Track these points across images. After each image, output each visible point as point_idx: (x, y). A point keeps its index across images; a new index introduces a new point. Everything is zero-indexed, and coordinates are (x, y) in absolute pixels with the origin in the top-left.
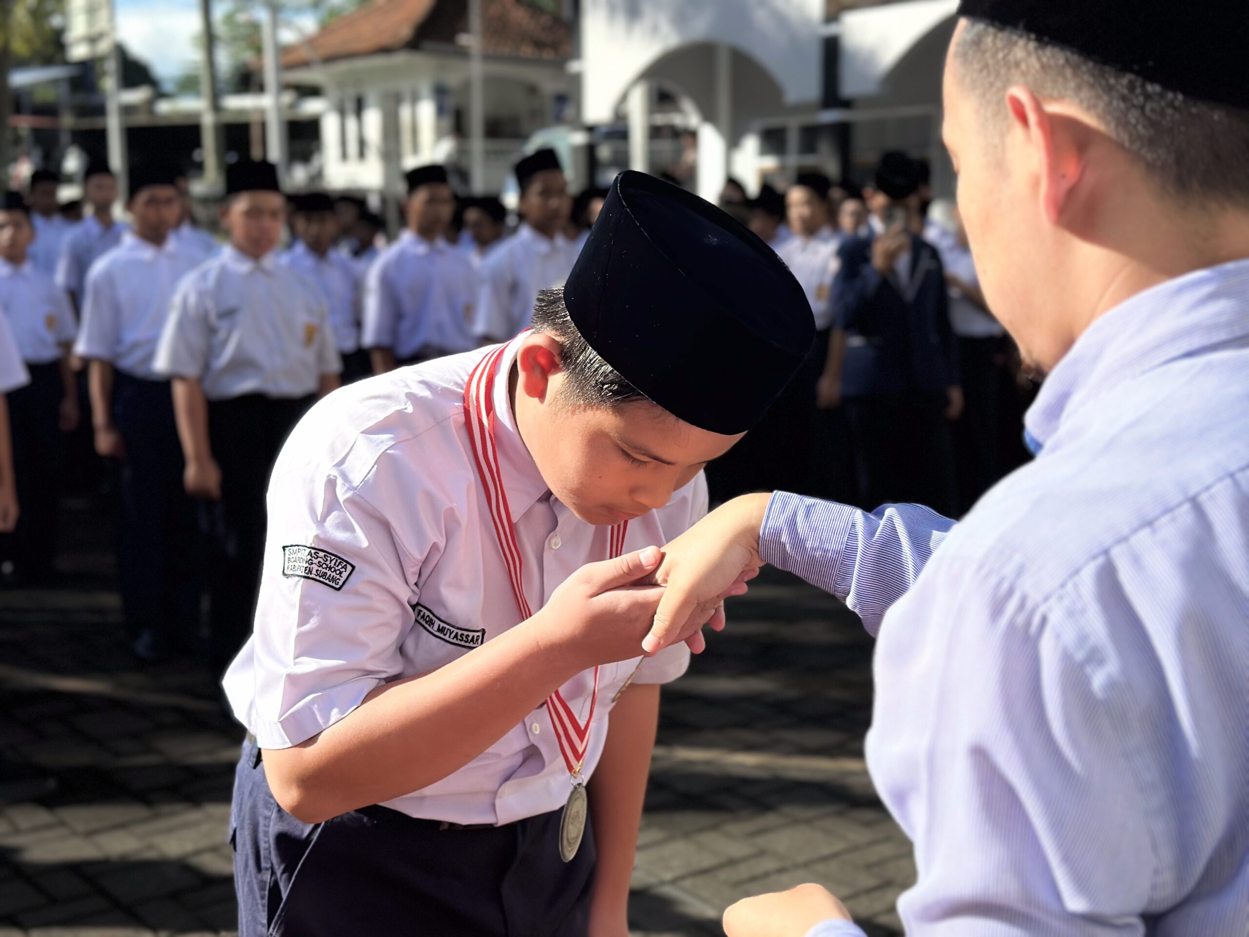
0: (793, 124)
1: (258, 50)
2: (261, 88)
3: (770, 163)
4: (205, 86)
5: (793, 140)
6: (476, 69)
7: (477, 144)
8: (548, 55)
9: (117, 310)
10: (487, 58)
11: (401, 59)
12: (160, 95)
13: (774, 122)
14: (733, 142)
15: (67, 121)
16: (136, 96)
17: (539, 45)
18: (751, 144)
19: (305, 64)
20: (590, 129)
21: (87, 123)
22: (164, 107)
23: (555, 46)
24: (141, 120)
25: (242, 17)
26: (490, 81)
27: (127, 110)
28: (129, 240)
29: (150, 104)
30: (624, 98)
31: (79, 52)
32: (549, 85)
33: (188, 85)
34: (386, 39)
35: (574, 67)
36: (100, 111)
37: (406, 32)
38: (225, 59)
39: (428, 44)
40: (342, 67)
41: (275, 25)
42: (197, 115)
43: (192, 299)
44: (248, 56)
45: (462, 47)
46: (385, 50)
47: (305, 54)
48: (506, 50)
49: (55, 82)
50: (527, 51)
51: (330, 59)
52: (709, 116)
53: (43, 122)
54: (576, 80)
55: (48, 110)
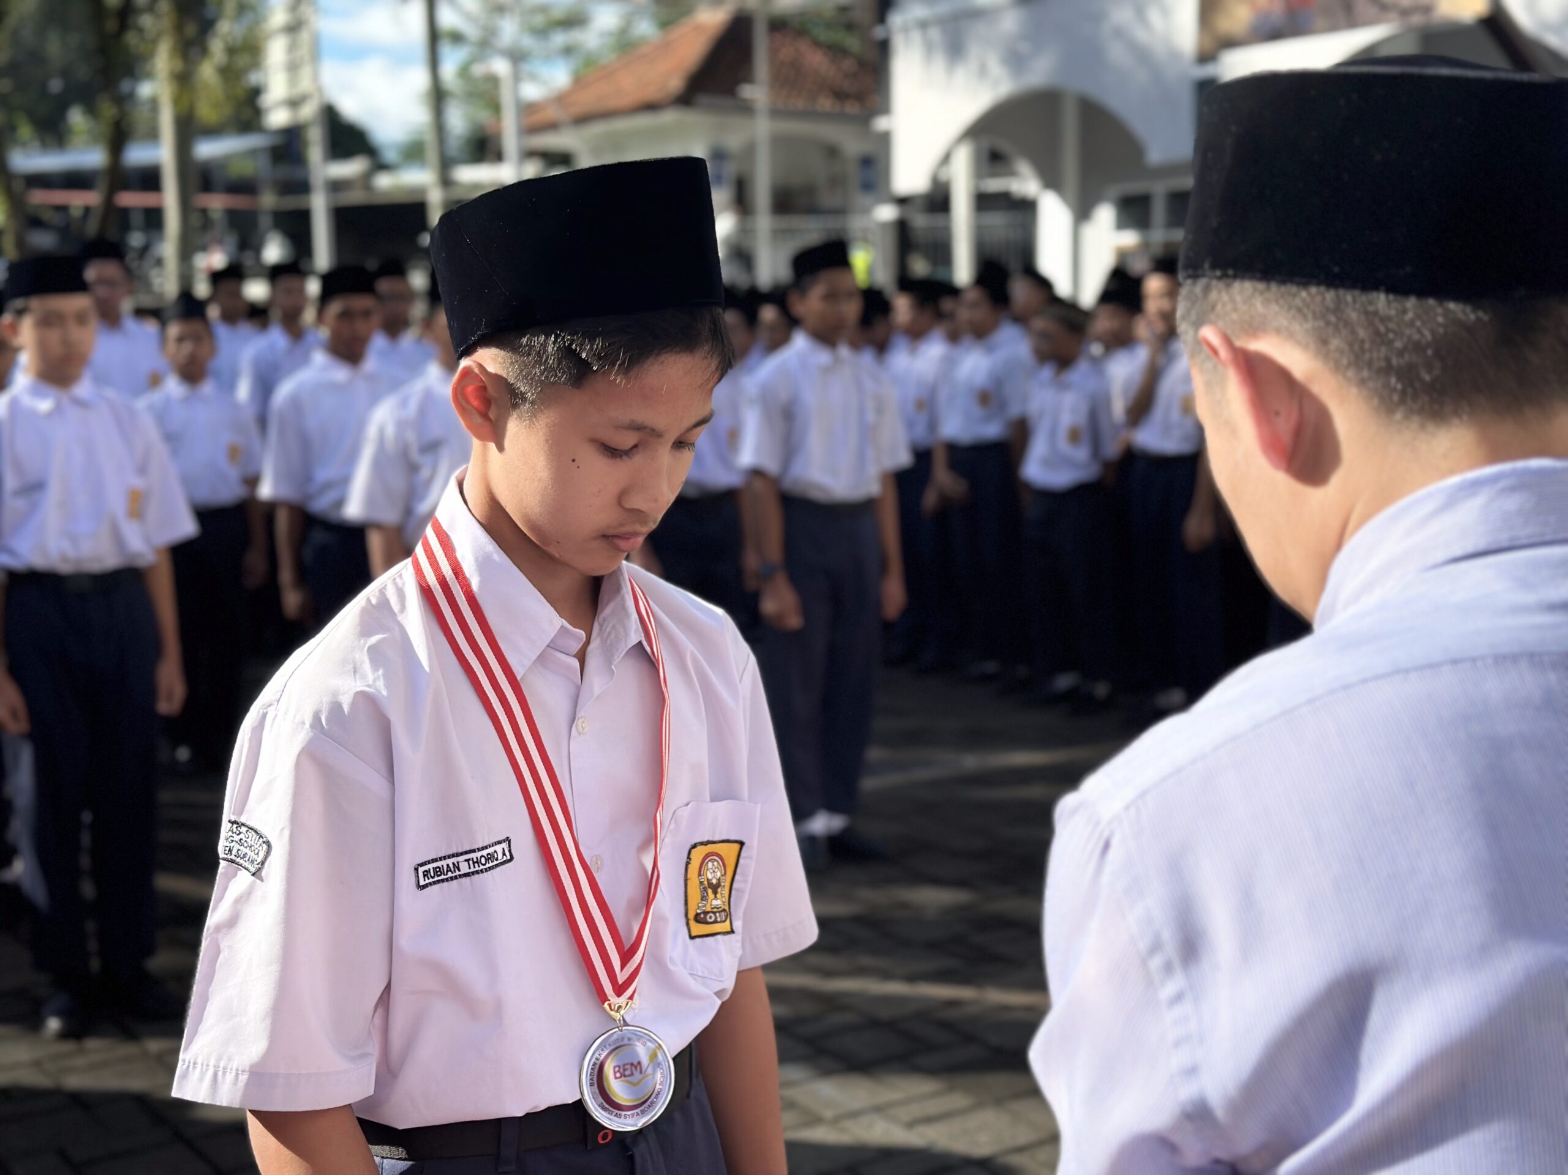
0: (1159, 190)
1: (496, 107)
2: (498, 157)
3: (1129, 238)
4: (432, 154)
5: (1159, 211)
6: (762, 128)
7: (764, 221)
8: (851, 108)
9: (305, 442)
10: (775, 113)
11: (669, 117)
12: (381, 166)
13: (1135, 187)
14: (1082, 213)
15: (268, 200)
16: (350, 168)
17: (840, 95)
18: (1105, 215)
19: (552, 126)
20: (903, 201)
21: (291, 203)
22: (384, 182)
23: (860, 97)
24: (355, 197)
25: (478, 70)
26: (779, 142)
27: (336, 186)
28: (320, 358)
29: (366, 179)
30: (946, 159)
31: (278, 118)
32: (852, 145)
33: (413, 153)
34: (651, 93)
35: (881, 123)
36: (303, 187)
37: (675, 83)
38: (458, 120)
39: (703, 99)
40: (598, 129)
41: (517, 78)
42: (422, 190)
43: (390, 431)
44: (484, 116)
45: (745, 100)
46: (651, 107)
47: (552, 113)
48: (800, 104)
49: (253, 153)
50: (826, 103)
51: (582, 120)
52: (1051, 181)
53: (239, 202)
54: (885, 140)
55: (244, 187)
